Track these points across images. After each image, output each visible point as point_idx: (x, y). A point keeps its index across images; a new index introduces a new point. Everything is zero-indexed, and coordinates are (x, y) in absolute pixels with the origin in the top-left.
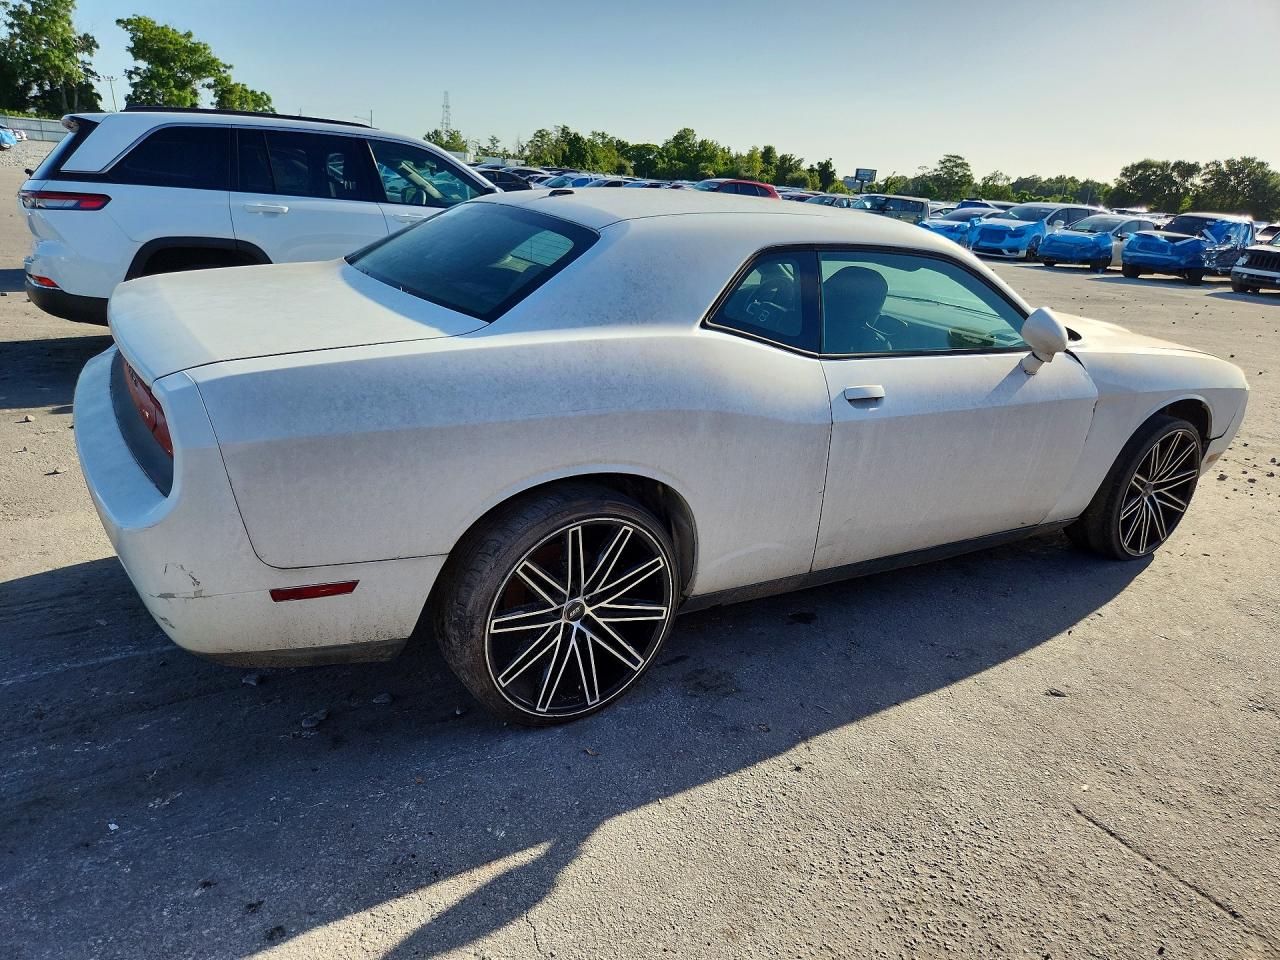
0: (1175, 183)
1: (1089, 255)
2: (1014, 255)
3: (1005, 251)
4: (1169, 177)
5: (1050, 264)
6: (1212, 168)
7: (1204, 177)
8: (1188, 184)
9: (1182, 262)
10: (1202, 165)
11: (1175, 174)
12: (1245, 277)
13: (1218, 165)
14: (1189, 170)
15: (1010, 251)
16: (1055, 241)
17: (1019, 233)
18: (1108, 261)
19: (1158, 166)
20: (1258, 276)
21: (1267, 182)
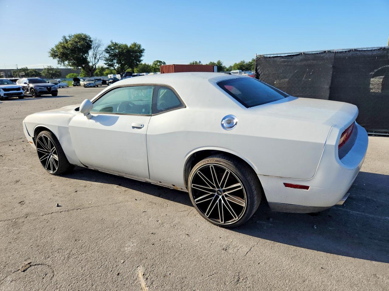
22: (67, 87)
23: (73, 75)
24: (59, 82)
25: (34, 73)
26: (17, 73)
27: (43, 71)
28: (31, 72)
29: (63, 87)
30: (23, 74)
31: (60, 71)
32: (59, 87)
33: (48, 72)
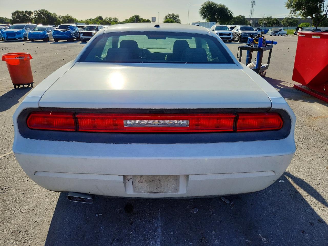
0: (28, 17)
1: (43, 37)
2: (20, 40)
3: (17, 39)
4: (25, 15)
5: (33, 41)
6: (36, 12)
7: (35, 15)
8: (31, 17)
9: (68, 37)
10: (33, 12)
11: (26, 14)
12: (84, 38)
13: (37, 12)
14: (30, 13)
15: (19, 39)
16: (32, 34)
17: (19, 33)
18: (48, 38)
19: (21, 12)
20: (87, 38)
21: (50, 15)
22: (286, 35)
23: (305, 24)
24: (280, 30)
25: (275, 22)
26: (262, 21)
27: (284, 20)
28: (273, 21)
29: (282, 35)
30: (266, 23)
31: (298, 20)
32: (278, 35)
33: (286, 21)
